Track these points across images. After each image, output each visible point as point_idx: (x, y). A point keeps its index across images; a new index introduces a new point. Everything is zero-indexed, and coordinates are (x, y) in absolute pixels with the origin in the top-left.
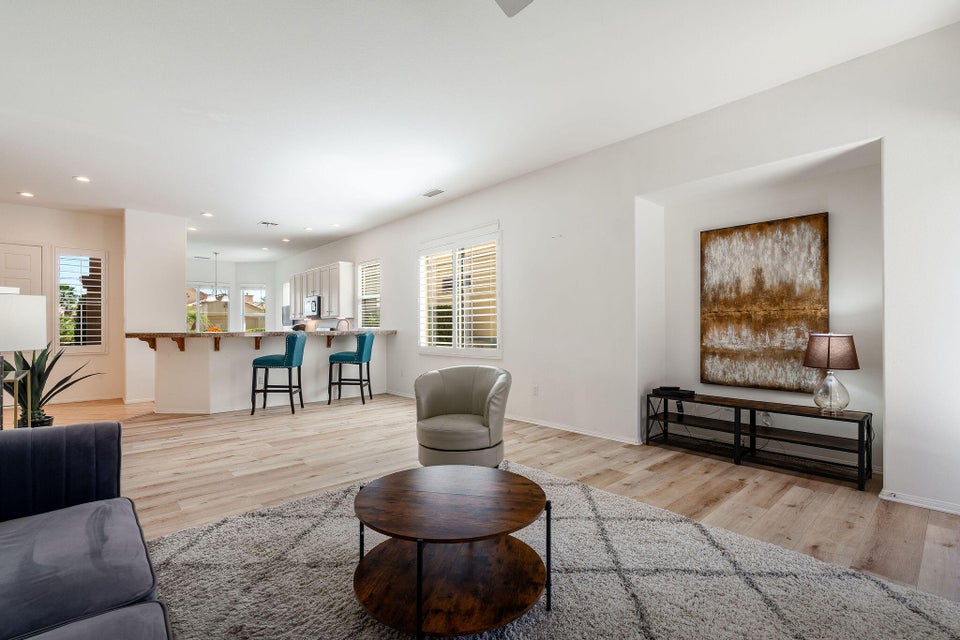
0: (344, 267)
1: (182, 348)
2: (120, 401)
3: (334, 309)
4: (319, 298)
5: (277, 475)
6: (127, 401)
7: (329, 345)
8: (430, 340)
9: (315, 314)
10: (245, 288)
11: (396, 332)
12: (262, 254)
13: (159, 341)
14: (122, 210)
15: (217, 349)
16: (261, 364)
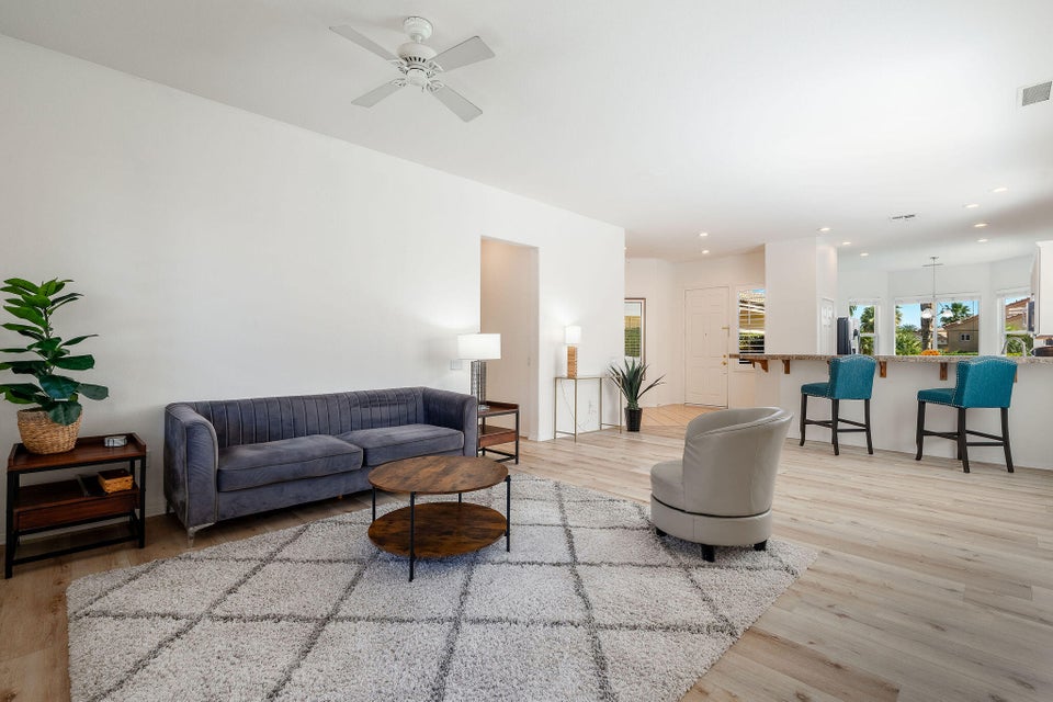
1: (766, 369)
14: (764, 245)
15: (787, 371)
16: (808, 391)
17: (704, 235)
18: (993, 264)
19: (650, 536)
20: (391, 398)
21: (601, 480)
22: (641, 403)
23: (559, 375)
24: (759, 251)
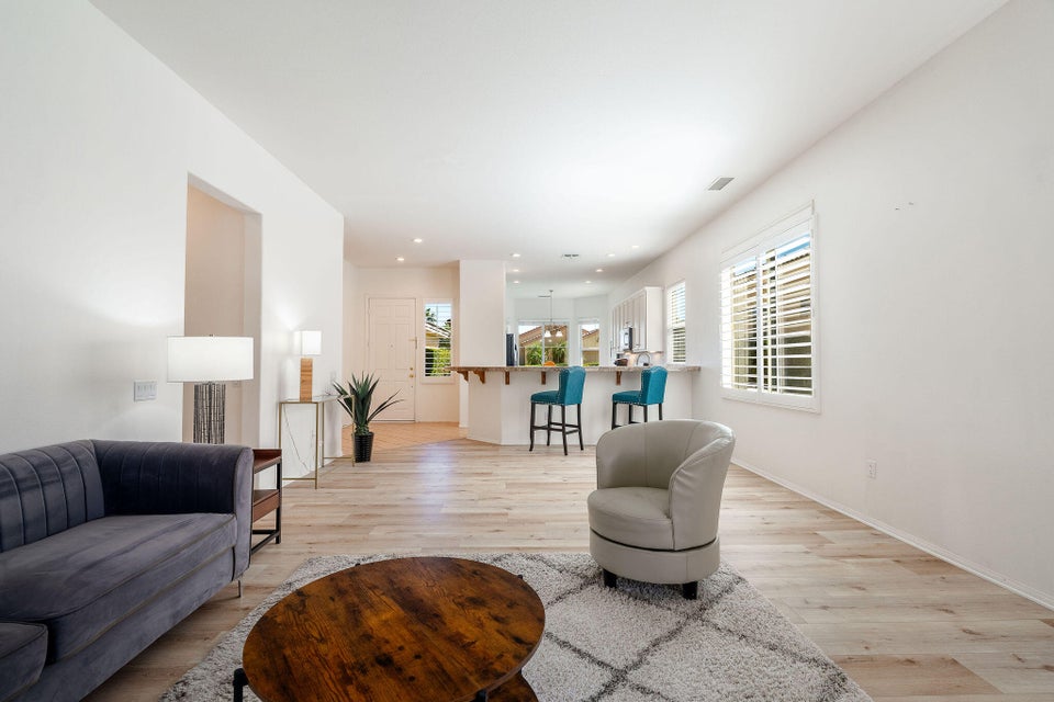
0: (652, 293)
1: (483, 380)
2: (457, 424)
3: (642, 343)
4: (631, 329)
5: (472, 520)
6: (460, 426)
7: (618, 382)
8: (738, 379)
9: (627, 347)
10: (581, 323)
11: (699, 369)
12: (587, 288)
13: (471, 373)
14: (458, 261)
15: (507, 383)
16: (537, 399)
17: (418, 241)
18: (576, 300)
19: (597, 592)
20: (21, 475)
21: (429, 534)
22: (371, 427)
23: (282, 400)
24: (453, 269)
